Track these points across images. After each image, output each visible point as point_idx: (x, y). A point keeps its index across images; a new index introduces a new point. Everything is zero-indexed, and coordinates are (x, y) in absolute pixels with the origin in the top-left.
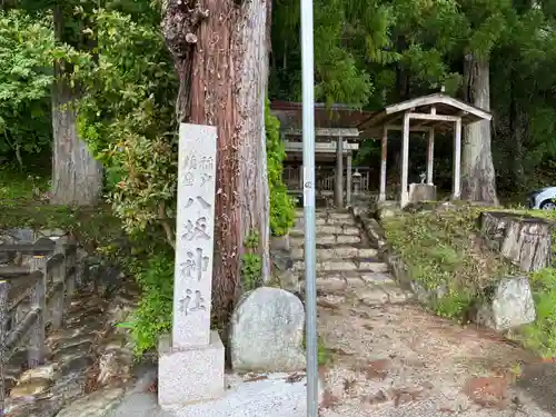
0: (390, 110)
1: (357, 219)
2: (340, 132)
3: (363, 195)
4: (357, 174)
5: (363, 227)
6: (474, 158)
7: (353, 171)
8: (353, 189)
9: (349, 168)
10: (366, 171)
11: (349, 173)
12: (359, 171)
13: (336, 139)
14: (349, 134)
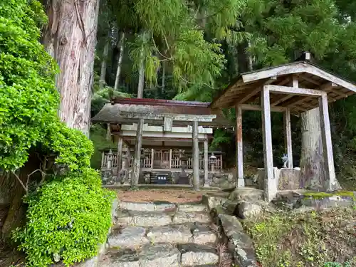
0: (248, 78)
1: (213, 214)
2: (195, 118)
3: (218, 172)
4: (213, 157)
5: (222, 231)
6: (313, 144)
7: (210, 154)
8: (210, 168)
9: (206, 151)
10: (220, 154)
11: (206, 155)
12: (215, 154)
13: (192, 123)
14: (203, 120)
